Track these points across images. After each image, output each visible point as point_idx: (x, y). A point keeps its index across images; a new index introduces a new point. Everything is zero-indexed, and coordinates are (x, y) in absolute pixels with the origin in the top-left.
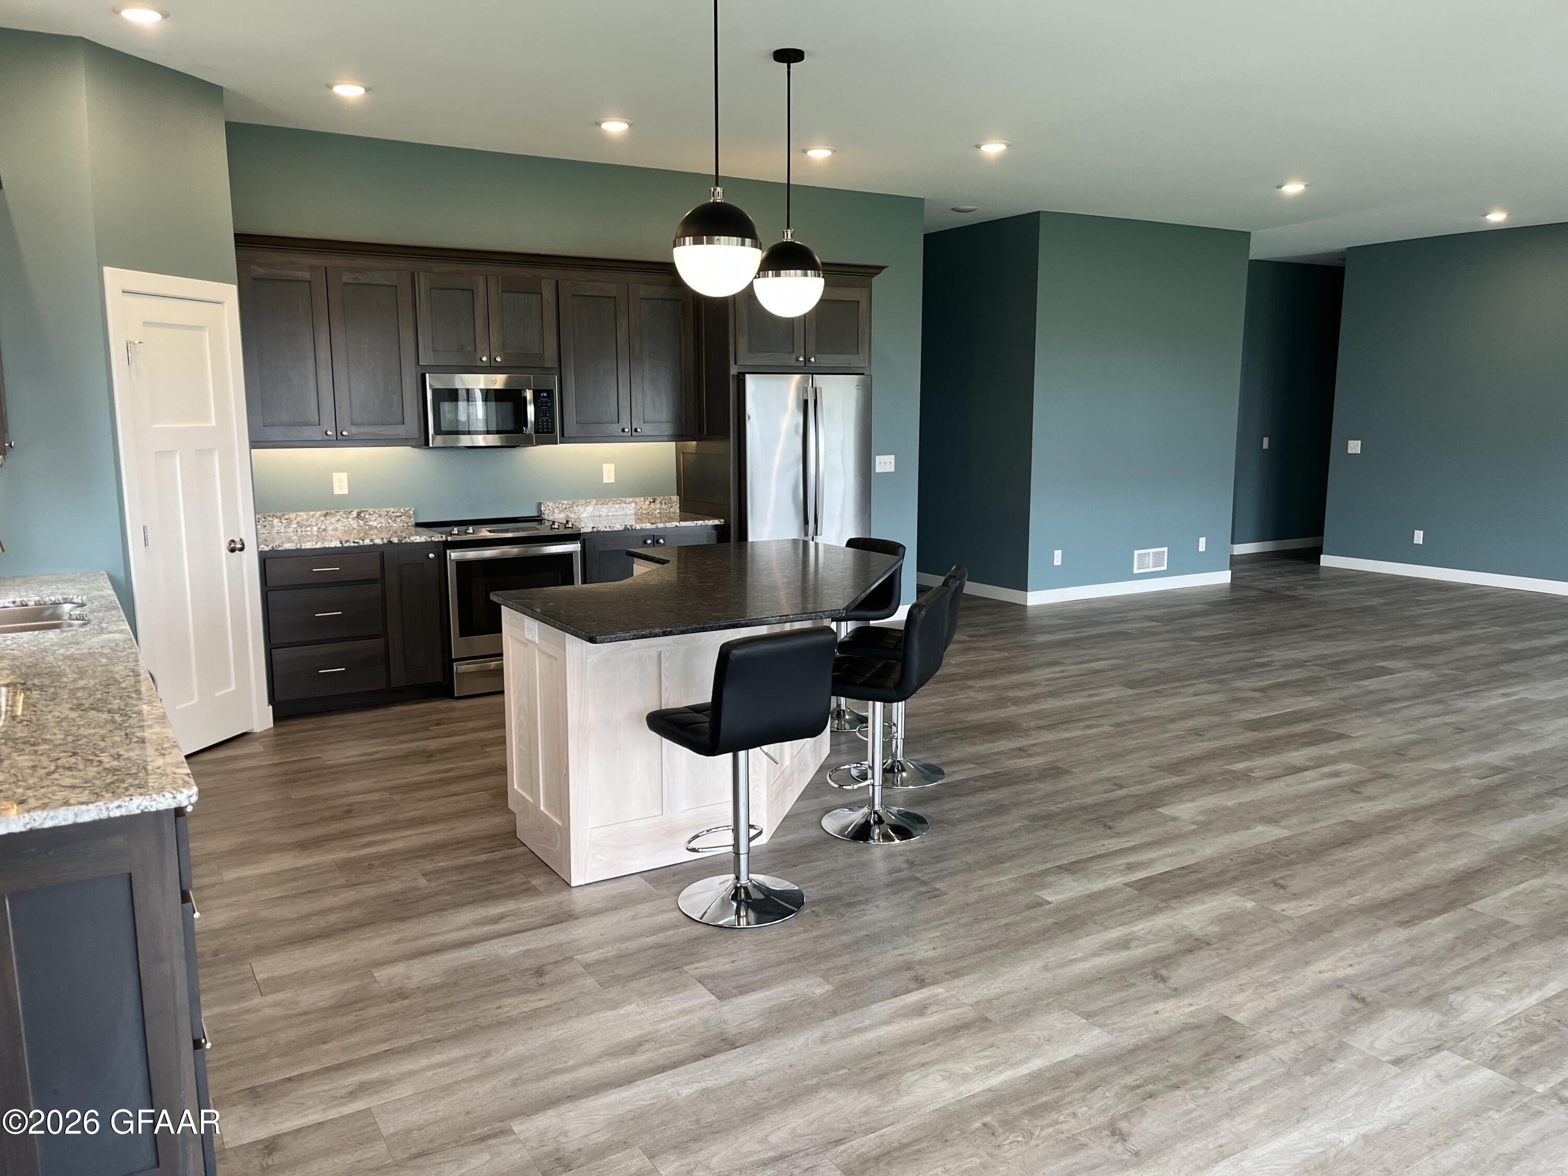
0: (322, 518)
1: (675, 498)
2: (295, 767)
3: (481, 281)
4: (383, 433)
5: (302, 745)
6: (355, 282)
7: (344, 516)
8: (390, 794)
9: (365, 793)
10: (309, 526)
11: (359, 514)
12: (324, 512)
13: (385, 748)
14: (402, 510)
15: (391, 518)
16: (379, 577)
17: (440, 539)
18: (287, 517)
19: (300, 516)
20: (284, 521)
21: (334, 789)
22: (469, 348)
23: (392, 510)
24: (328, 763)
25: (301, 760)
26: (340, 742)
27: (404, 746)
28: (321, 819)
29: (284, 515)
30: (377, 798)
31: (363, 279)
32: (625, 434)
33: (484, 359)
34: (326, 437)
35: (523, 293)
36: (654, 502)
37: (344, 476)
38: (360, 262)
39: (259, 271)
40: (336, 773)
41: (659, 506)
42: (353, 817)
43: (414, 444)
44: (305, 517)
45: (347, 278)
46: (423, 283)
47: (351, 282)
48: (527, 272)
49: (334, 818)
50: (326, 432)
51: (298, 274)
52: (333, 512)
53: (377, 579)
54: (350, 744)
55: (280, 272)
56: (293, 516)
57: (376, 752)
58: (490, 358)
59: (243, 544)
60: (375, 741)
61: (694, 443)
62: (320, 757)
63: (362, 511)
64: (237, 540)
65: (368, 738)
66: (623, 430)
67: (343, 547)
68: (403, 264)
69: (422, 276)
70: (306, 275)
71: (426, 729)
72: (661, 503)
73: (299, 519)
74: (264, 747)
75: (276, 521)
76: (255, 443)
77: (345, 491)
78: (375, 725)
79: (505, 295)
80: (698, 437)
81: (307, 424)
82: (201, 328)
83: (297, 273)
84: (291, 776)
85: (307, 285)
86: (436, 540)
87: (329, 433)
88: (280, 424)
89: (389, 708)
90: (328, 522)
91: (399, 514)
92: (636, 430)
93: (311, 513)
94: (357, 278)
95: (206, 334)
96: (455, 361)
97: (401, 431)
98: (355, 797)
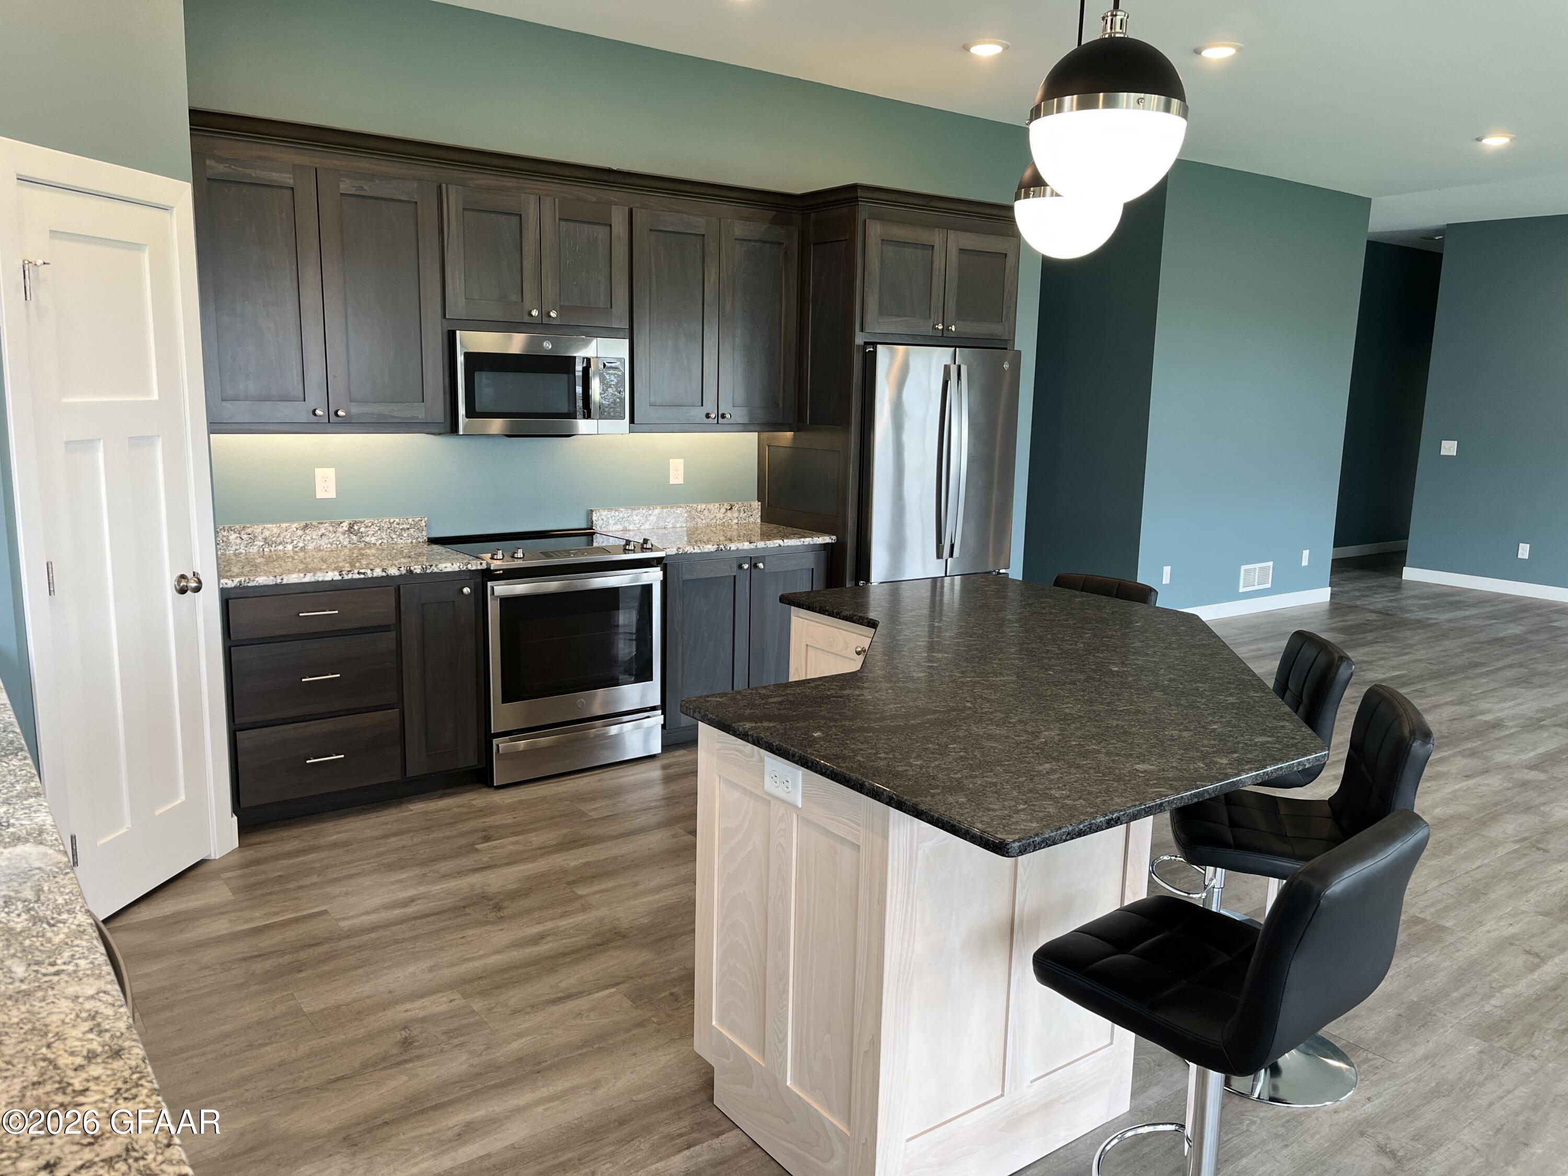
0: (300, 532)
1: (756, 505)
2: (291, 934)
3: (532, 201)
4: (395, 414)
5: (291, 885)
6: (358, 193)
7: (331, 529)
8: (465, 996)
9: (422, 996)
10: (280, 543)
11: (351, 527)
12: (303, 524)
13: (422, 889)
14: (410, 520)
15: (395, 532)
16: (394, 622)
17: (479, 567)
18: (249, 531)
19: (268, 529)
20: (245, 537)
21: (366, 989)
22: (515, 297)
23: (397, 520)
24: (344, 924)
25: (297, 920)
26: (350, 877)
27: (452, 884)
28: (365, 1066)
29: (244, 527)
30: (444, 1008)
31: (369, 189)
32: (710, 421)
33: (535, 313)
34: (314, 419)
35: (588, 223)
36: (731, 509)
37: (330, 473)
38: (365, 164)
39: (217, 168)
40: (360, 948)
41: (736, 515)
42: (418, 1057)
43: (438, 431)
44: (275, 530)
45: (346, 186)
46: (454, 200)
47: (353, 192)
48: (591, 194)
49: (385, 1063)
50: (314, 411)
51: (275, 176)
52: (315, 523)
53: (390, 625)
54: (367, 881)
55: (247, 171)
56: (258, 529)
57: (412, 900)
58: (541, 313)
59: (199, 582)
60: (404, 875)
61: (790, 434)
62: (325, 912)
63: (356, 522)
64: (190, 575)
65: (391, 867)
66: (708, 416)
67: (343, 581)
68: (426, 172)
69: (452, 189)
70: (287, 178)
71: (471, 849)
72: (739, 511)
73: (267, 533)
74: (234, 891)
75: (233, 537)
76: (216, 426)
77: (332, 494)
78: (394, 842)
79: (563, 223)
80: (797, 426)
81: (285, 399)
82: (137, 247)
83: (274, 174)
84: (288, 958)
85: (288, 193)
86: (474, 568)
87: (318, 412)
88: (246, 399)
89: (404, 807)
90: (308, 538)
91: (405, 526)
92: (723, 416)
93: (284, 525)
94: (362, 188)
95: (146, 257)
96: (495, 313)
97: (418, 412)
98: (408, 1006)
